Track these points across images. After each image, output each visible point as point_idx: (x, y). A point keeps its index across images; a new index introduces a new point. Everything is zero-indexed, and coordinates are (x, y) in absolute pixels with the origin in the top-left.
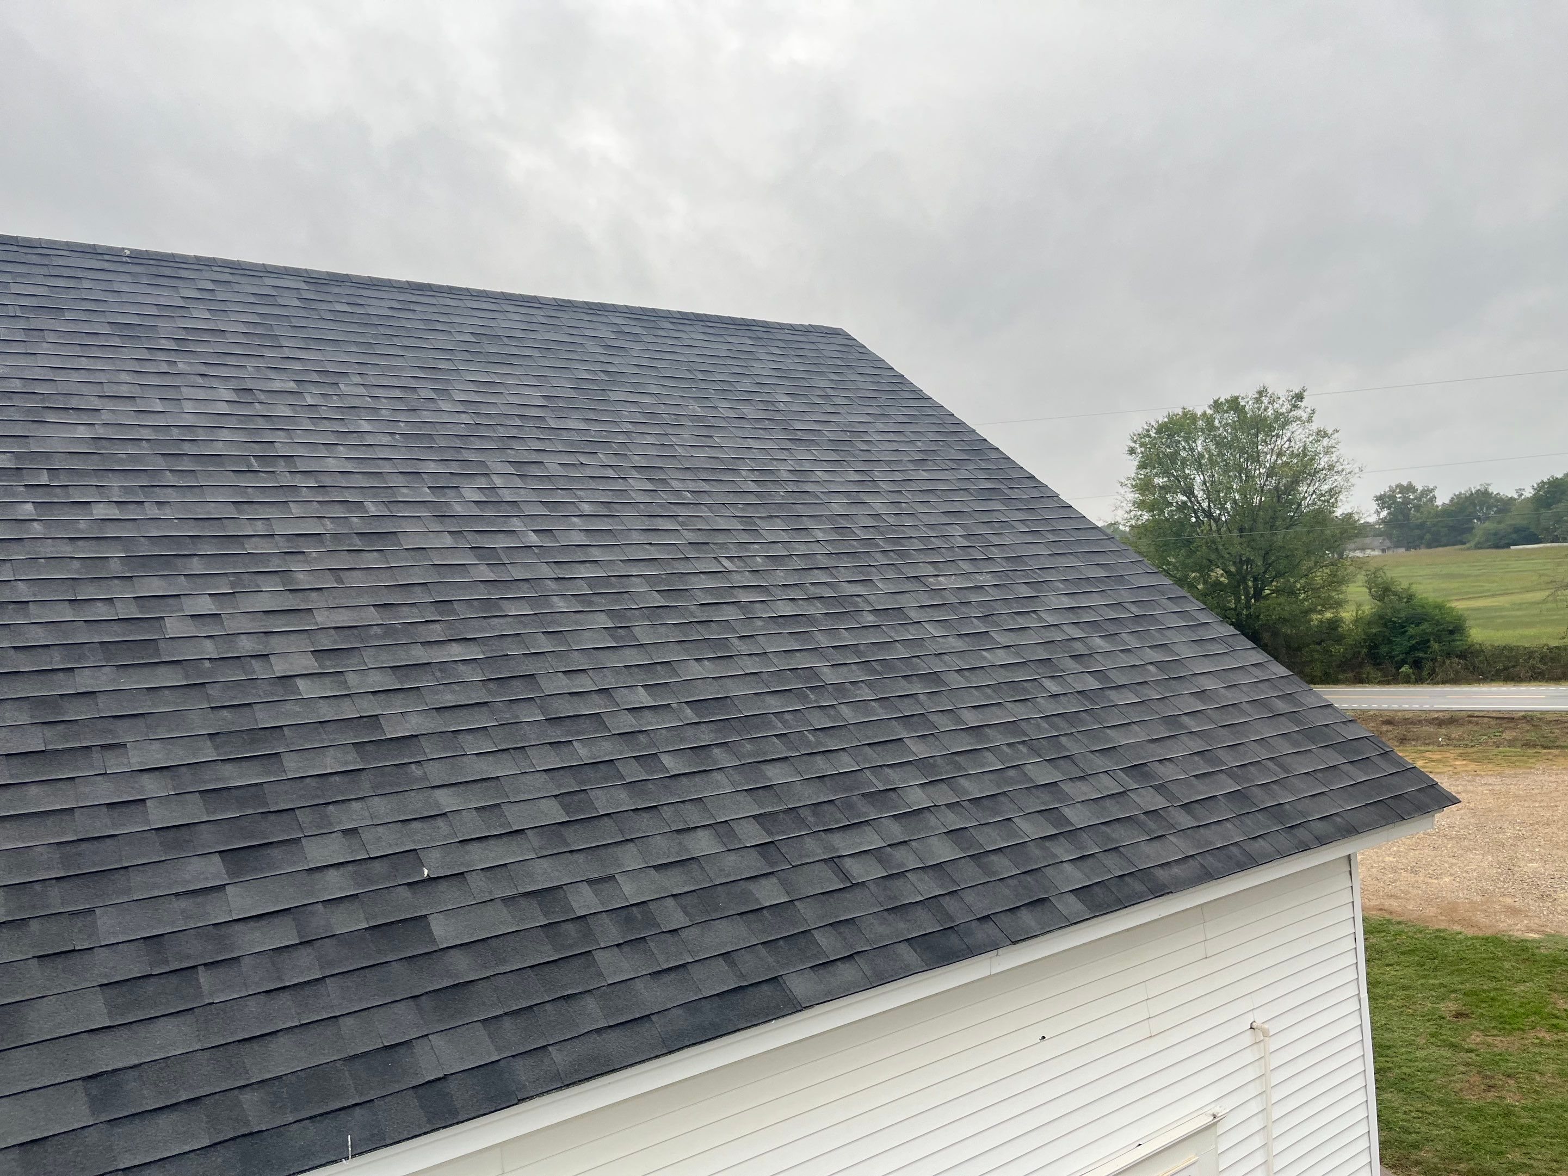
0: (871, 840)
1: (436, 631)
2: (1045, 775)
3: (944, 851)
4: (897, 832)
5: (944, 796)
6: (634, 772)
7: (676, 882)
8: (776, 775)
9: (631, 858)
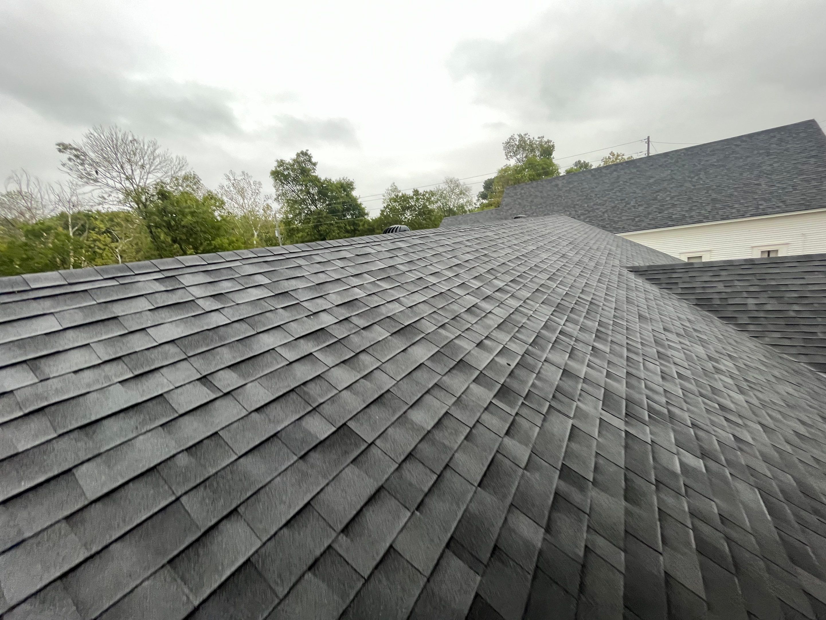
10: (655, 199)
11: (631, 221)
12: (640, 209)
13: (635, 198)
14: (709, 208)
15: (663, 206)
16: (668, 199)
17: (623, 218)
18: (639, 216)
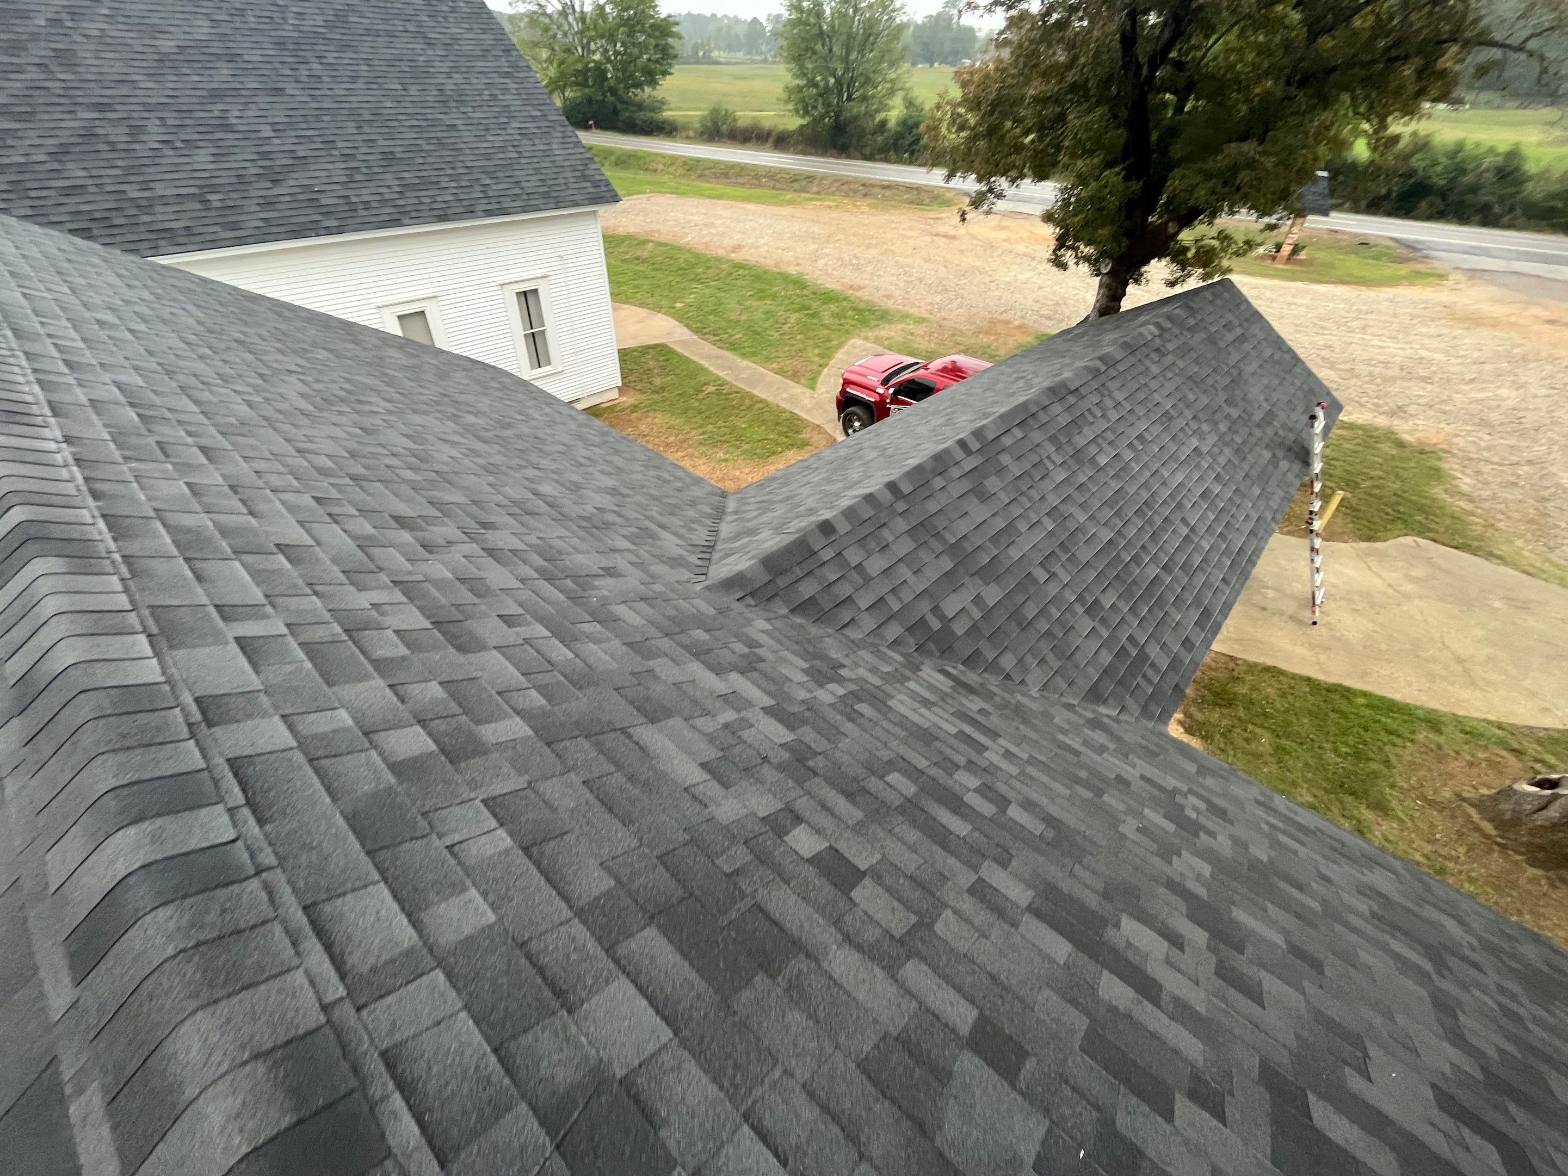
0: (429, 193)
1: (304, 126)
2: (488, 181)
3: (449, 198)
4: (437, 192)
5: (454, 184)
6: (365, 170)
7: (377, 198)
8: (405, 175)
9: (365, 191)
10: (228, 128)
11: (198, 206)
12: (202, 158)
13: (149, 108)
14: (390, 179)
15: (264, 155)
16: (267, 132)
17: (161, 190)
18: (214, 189)
